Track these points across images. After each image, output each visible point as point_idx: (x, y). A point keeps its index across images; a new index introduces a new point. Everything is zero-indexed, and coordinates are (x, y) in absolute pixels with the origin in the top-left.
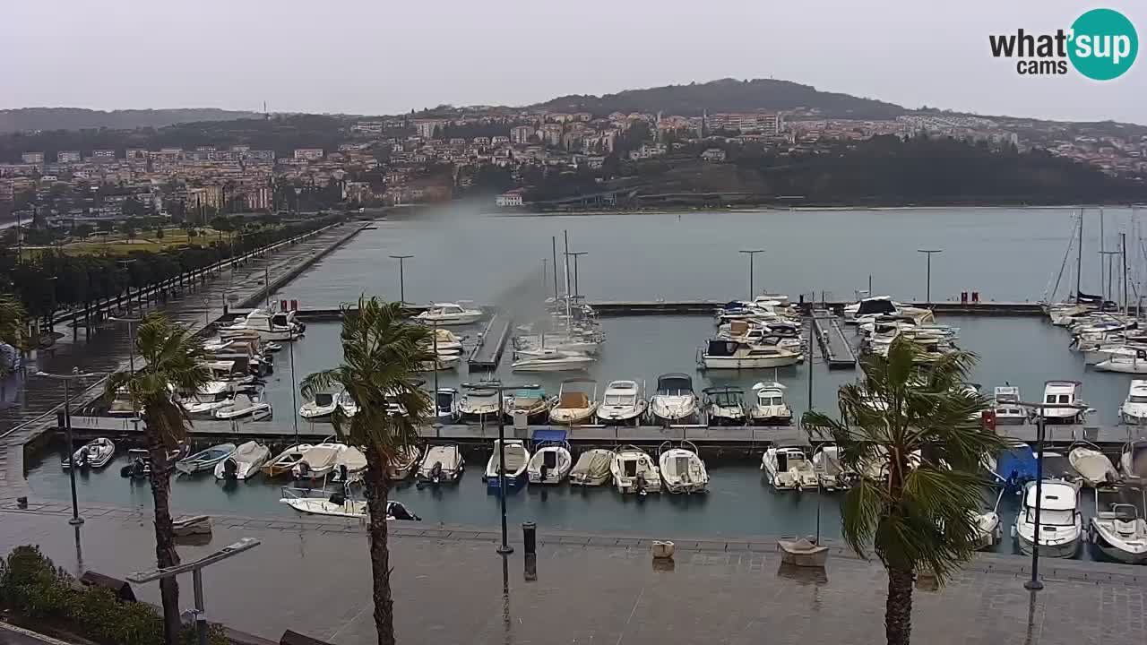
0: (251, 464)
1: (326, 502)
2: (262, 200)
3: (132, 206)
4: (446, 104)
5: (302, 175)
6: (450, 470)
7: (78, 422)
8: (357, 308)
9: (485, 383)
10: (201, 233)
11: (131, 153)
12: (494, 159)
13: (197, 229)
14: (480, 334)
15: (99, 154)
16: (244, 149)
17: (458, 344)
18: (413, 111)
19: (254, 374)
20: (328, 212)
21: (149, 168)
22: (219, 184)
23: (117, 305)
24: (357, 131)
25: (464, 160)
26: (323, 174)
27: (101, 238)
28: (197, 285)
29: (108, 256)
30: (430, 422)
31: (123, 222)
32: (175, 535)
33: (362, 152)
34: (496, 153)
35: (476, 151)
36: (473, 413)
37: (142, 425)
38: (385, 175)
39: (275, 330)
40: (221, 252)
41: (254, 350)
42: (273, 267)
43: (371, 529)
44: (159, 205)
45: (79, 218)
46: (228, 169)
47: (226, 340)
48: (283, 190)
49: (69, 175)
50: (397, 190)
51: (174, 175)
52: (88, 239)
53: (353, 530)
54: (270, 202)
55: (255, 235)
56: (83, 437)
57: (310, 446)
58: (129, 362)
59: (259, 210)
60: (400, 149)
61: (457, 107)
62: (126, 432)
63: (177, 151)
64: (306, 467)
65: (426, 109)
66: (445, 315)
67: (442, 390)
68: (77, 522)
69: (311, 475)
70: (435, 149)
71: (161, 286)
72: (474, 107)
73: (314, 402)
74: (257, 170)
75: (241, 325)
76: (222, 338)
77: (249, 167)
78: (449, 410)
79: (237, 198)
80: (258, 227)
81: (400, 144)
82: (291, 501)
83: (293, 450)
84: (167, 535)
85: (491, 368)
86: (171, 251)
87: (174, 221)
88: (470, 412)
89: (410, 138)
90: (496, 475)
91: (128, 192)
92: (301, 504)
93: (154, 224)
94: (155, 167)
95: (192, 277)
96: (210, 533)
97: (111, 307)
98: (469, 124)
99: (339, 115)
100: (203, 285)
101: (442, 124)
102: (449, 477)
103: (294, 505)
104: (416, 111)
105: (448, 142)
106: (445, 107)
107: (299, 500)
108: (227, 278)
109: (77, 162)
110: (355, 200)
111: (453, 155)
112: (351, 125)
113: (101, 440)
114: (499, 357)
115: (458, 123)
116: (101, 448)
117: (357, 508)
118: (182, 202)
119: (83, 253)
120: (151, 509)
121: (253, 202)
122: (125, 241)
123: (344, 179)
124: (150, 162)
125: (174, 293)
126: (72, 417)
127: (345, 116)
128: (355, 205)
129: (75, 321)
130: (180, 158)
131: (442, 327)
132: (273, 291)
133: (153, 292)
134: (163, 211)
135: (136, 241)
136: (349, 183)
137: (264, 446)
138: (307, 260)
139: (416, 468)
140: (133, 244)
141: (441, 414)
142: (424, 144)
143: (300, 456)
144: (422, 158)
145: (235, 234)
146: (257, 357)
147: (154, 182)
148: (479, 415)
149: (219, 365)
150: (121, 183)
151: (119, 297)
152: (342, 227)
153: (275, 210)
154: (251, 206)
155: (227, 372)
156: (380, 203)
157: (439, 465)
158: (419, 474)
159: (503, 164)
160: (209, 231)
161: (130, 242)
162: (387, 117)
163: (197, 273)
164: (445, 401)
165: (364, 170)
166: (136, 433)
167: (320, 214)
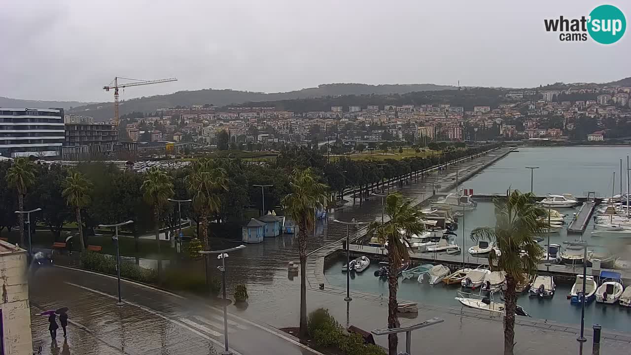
0: (438, 277)
1: (480, 302)
2: (455, 134)
3: (386, 135)
4: (560, 82)
5: (479, 121)
6: (549, 290)
7: (353, 248)
8: (506, 195)
9: (577, 242)
10: (422, 151)
11: (387, 107)
12: (587, 113)
13: (421, 149)
14: (575, 214)
15: (370, 107)
16: (447, 106)
17: (562, 219)
18: (541, 86)
19: (448, 228)
20: (492, 141)
21: (396, 115)
22: (433, 125)
23: (376, 187)
24: (509, 97)
25: (569, 114)
26: (489, 120)
27: (370, 152)
28: (419, 178)
29: (374, 161)
30: (543, 262)
31: (381, 144)
32: (399, 312)
33: (512, 109)
34: (588, 110)
35: (577, 109)
36: (568, 259)
37: (386, 252)
38: (524, 122)
39: (460, 205)
40: (433, 161)
41: (448, 215)
42: (461, 170)
43: (506, 319)
44: (401, 136)
45: (359, 141)
46: (439, 117)
47: (433, 209)
48: (468, 129)
49: (355, 118)
50: (531, 130)
51: (409, 120)
52: (363, 152)
53: (493, 318)
54: (460, 135)
55: (452, 153)
56: (355, 255)
57: (470, 270)
58: (381, 218)
59: (454, 139)
60: (533, 107)
61: (566, 84)
62: (378, 254)
63: (411, 107)
64: (469, 281)
65: (548, 85)
66: (554, 202)
67: (552, 245)
68: (348, 300)
69: (471, 285)
70: (553, 107)
71: (400, 178)
72: (577, 84)
73: (478, 246)
74: (454, 117)
75: (442, 202)
76: (432, 208)
77: (450, 116)
78: (555, 257)
79: (442, 133)
80: (454, 149)
81: (533, 105)
82: (461, 299)
83: (461, 271)
84: (395, 311)
85: (580, 233)
86: (406, 160)
87: (409, 144)
88: (567, 258)
89: (539, 101)
90: (576, 295)
91: (385, 128)
92: (466, 301)
93: (398, 146)
94: (399, 115)
95: (417, 174)
96: (417, 312)
97: (374, 188)
98: (573, 93)
99: (499, 88)
100: (422, 179)
101: (557, 93)
102: (549, 294)
103: (462, 302)
104: (543, 86)
105: (561, 104)
106: (559, 83)
107: (465, 299)
108: (435, 175)
109: (359, 111)
110: (507, 135)
111: (564, 111)
112: (506, 94)
113: (363, 257)
114: (585, 227)
115: (567, 93)
116: (362, 262)
117: (497, 306)
118: (413, 134)
119: (361, 159)
120: (387, 297)
121: (451, 135)
122: (382, 154)
123: (501, 124)
124: (397, 112)
125: (407, 182)
126: (350, 245)
127: (503, 89)
128: (507, 138)
129: (355, 195)
130: (413, 110)
131: (554, 208)
132: (460, 183)
133: (396, 181)
134: (403, 138)
135: (388, 154)
136: (504, 126)
137: (447, 268)
138: (479, 167)
139: (529, 287)
140: (386, 155)
141: (550, 258)
142: (547, 104)
143: (465, 275)
144: (545, 113)
145: (441, 152)
146: (450, 219)
147: (399, 123)
148: (572, 260)
149: (429, 222)
150: (381, 123)
151: (378, 183)
152: (499, 150)
153: (463, 140)
154: (450, 137)
155: (433, 226)
156: (521, 138)
157: (543, 286)
158: (531, 291)
159: (592, 117)
160: (427, 150)
161: (385, 154)
162: (525, 89)
163: (420, 172)
164: (553, 251)
165: (512, 118)
166: (383, 255)
167: (487, 143)
